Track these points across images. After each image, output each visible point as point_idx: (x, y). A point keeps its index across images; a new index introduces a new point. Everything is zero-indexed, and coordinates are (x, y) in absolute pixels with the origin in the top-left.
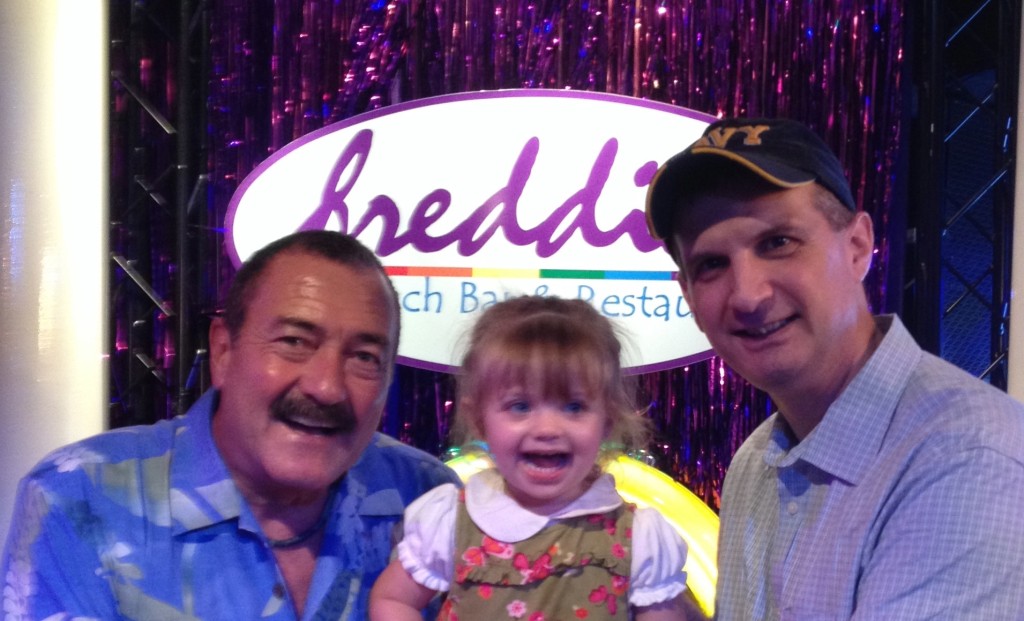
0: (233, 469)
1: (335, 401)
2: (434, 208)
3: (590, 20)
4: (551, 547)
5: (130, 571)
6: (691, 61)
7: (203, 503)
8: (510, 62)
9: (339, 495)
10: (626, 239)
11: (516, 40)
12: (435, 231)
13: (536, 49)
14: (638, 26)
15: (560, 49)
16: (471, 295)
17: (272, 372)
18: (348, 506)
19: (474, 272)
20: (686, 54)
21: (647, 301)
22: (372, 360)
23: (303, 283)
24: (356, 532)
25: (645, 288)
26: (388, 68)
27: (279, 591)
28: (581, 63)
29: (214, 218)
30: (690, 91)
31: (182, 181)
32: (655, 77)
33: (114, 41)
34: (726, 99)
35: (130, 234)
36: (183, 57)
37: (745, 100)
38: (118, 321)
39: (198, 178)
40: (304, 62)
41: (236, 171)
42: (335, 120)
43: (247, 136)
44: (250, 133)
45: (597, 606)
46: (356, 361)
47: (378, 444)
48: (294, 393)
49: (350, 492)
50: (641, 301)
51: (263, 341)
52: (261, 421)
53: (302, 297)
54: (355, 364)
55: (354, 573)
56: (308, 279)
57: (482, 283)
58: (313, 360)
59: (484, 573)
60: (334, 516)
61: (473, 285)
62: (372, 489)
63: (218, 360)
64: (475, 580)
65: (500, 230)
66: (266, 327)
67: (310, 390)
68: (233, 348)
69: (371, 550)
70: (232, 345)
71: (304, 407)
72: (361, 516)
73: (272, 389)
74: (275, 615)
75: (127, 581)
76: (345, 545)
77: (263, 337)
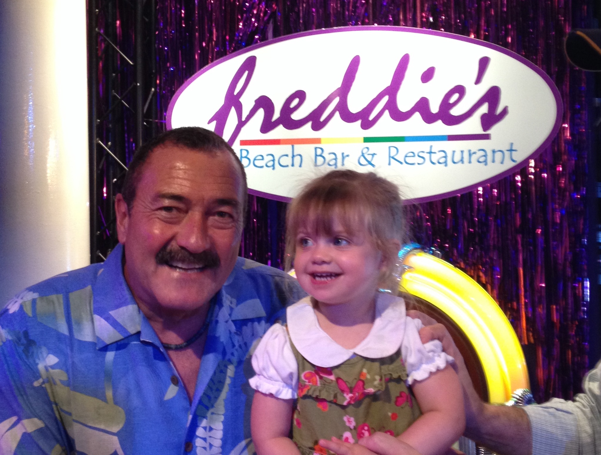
0: (136, 298)
1: (201, 250)
2: (296, 101)
4: (361, 373)
5: (60, 375)
7: (115, 324)
8: (340, 11)
9: (217, 307)
10: (417, 116)
12: (296, 116)
15: (371, 2)
16: (321, 156)
17: (157, 232)
18: (223, 314)
19: (322, 141)
20: (449, 1)
21: (433, 155)
22: (227, 216)
23: (173, 168)
24: (230, 332)
25: (431, 147)
26: (265, 19)
27: (175, 381)
28: (384, 9)
29: (161, 114)
30: (453, 23)
31: (140, 93)
32: (430, 15)
33: (97, 10)
34: (476, 26)
35: (110, 126)
36: (139, 18)
37: (488, 27)
38: (105, 179)
39: (150, 90)
40: (214, 17)
41: (174, 85)
42: (233, 51)
43: (180, 63)
44: (182, 61)
45: (402, 408)
46: (216, 217)
47: (244, 268)
48: (172, 246)
49: (224, 304)
50: (428, 154)
51: (148, 210)
52: (151, 266)
53: (174, 178)
54: (215, 220)
55: (230, 362)
56: (178, 164)
57: (327, 147)
58: (185, 221)
59: (320, 391)
60: (214, 323)
61: (322, 149)
62: (239, 301)
63: (121, 224)
64: (314, 396)
65: (337, 114)
66: (150, 199)
67: (183, 243)
68: (130, 215)
69: (242, 343)
70: (129, 213)
71: (180, 255)
72: (233, 321)
73: (157, 244)
74: (174, 398)
75: (58, 382)
76: (222, 343)
77: (148, 207)
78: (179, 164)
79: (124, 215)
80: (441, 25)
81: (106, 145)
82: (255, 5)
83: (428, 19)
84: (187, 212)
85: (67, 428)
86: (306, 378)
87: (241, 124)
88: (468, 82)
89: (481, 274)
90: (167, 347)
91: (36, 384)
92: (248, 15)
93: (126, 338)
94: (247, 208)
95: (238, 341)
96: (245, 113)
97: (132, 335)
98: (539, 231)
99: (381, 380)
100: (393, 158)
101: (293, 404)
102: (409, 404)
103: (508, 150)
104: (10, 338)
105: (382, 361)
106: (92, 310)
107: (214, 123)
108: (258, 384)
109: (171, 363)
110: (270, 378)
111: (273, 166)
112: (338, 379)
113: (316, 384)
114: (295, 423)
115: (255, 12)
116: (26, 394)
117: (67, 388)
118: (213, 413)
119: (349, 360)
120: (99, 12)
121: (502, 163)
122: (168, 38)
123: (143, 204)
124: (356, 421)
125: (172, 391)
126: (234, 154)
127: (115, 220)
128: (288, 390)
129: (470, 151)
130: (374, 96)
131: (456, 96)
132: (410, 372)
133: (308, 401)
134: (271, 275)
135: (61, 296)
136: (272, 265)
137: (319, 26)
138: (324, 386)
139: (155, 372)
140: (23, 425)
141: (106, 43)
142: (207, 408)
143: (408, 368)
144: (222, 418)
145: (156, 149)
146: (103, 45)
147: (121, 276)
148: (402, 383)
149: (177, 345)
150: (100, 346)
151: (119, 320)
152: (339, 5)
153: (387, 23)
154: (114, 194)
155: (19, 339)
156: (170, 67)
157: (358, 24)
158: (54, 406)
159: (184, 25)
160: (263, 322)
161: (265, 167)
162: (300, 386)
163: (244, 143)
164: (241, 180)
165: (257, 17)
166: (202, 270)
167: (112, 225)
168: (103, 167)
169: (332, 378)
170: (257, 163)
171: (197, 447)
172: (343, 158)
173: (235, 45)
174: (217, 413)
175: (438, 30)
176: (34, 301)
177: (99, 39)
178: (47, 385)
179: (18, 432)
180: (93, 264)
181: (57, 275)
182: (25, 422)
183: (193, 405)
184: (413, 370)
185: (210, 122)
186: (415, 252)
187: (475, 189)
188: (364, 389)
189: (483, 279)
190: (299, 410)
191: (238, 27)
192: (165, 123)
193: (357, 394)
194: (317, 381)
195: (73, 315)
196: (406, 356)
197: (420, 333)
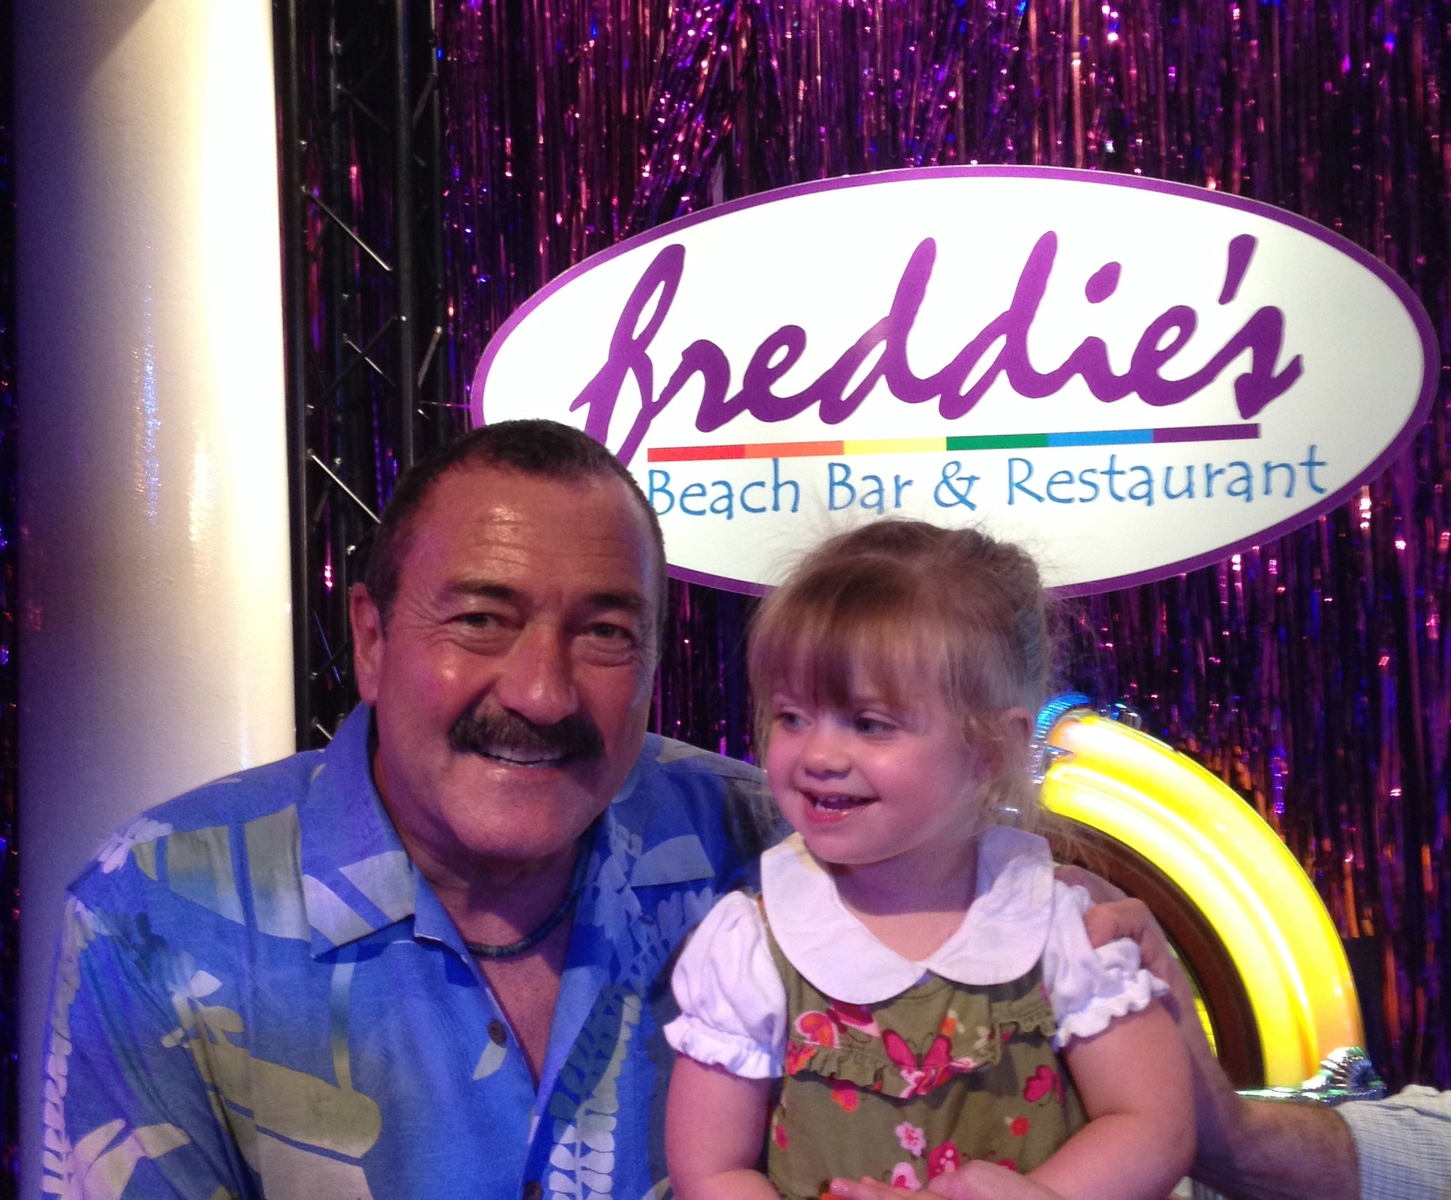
0: (401, 834)
1: (556, 718)
2: (781, 353)
3: (1005, 60)
4: (943, 1021)
5: (223, 1019)
6: (1162, 108)
7: (353, 897)
8: (886, 131)
9: (596, 857)
10: (1077, 383)
11: (894, 96)
12: (783, 388)
13: (923, 109)
14: (1076, 63)
15: (961, 106)
16: (843, 483)
17: (450, 674)
18: (611, 874)
19: (846, 448)
20: (1153, 99)
21: (1117, 477)
22: (617, 633)
23: (486, 519)
24: (629, 917)
25: (1113, 457)
26: (706, 154)
27: (498, 1033)
28: (995, 123)
29: (460, 388)
30: (1164, 154)
31: (407, 339)
32: (1106, 135)
33: (303, 143)
34: (1221, 161)
35: (339, 418)
36: (403, 158)
37: (1249, 161)
38: (329, 545)
39: (433, 331)
40: (581, 154)
41: (490, 319)
42: (629, 234)
43: (503, 266)
44: (507, 263)
45: (1041, 1105)
46: (592, 638)
47: (659, 759)
48: (488, 707)
49: (613, 848)
50: (1106, 477)
51: (429, 623)
52: (437, 756)
53: (488, 543)
54: (590, 645)
55: (629, 987)
56: (498, 510)
57: (859, 463)
58: (516, 648)
59: (840, 1061)
60: (589, 893)
61: (845, 467)
62: (650, 840)
63: (366, 655)
64: (825, 1073)
65: (882, 382)
66: (433, 598)
67: (514, 702)
68: (385, 635)
69: (658, 944)
70: (383, 630)
71: (507, 729)
72: (634, 889)
73: (450, 703)
74: (495, 1075)
75: (221, 1038)
76: (611, 941)
77: (428, 616)
78: (500, 511)
79: (372, 635)
80: (1133, 159)
81: (330, 464)
82: (679, 123)
83: (1101, 146)
84: (520, 625)
85: (242, 1148)
86: (805, 1029)
87: (650, 410)
88: (1203, 300)
89: (1240, 767)
90: (479, 953)
91: (168, 1042)
92: (663, 146)
93: (380, 931)
94: (665, 614)
95: (649, 939)
96: (660, 382)
97: (393, 925)
98: (1385, 661)
99: (991, 1036)
100: (1019, 485)
101: (770, 1092)
102: (1057, 1096)
103: (1302, 464)
104: (105, 932)
105: (995, 992)
106: (299, 861)
107: (586, 408)
108: (687, 1039)
109: (488, 991)
110: (718, 1026)
111: (729, 509)
112: (887, 1034)
113: (831, 1043)
114: (774, 1135)
115: (681, 138)
116: (144, 1065)
117: (241, 1050)
118: (589, 1112)
119: (915, 987)
120: (309, 145)
121: (1289, 495)
122: (472, 205)
123: (417, 608)
124: (928, 1136)
125: (492, 1059)
126: (632, 483)
127: (350, 647)
128: (760, 1057)
129: (1208, 466)
130: (971, 336)
131: (1172, 334)
132: (1063, 1017)
133: (810, 1086)
134: (725, 777)
135: (224, 831)
136: (728, 754)
137: (835, 170)
138: (849, 1049)
139: (448, 1013)
140: (138, 1140)
141: (326, 219)
142: (577, 1100)
143: (1057, 1008)
144: (612, 1123)
145: (444, 476)
146: (319, 226)
147: (367, 783)
148: (1045, 1046)
149: (500, 947)
150: (319, 949)
151: (364, 889)
152: (883, 118)
153: (1001, 158)
154: (350, 583)
155: (127, 935)
156: (478, 276)
157: (930, 163)
158: (211, 1094)
159: (509, 174)
160: (708, 892)
161: (709, 513)
162: (789, 1049)
163: (657, 455)
164: (650, 546)
165: (686, 149)
166: (561, 764)
167: (346, 656)
168: (322, 518)
169: (872, 1030)
170: (691, 503)
171: (552, 1192)
172: (898, 489)
173: (634, 219)
174: (598, 1110)
175: (1129, 173)
176: (161, 844)
177: (310, 213)
178: (193, 1045)
179: (127, 1155)
180: (303, 753)
181: (217, 780)
182: (143, 1132)
183: (541, 1091)
184: (1068, 1012)
185: (575, 406)
186: (1078, 714)
187: (1224, 560)
188: (951, 1059)
189: (1246, 780)
190: (785, 1105)
191: (640, 176)
192: (468, 410)
193: (933, 1072)
194: (832, 1038)
195: (255, 873)
196: (1053, 979)
197: (1087, 919)
